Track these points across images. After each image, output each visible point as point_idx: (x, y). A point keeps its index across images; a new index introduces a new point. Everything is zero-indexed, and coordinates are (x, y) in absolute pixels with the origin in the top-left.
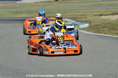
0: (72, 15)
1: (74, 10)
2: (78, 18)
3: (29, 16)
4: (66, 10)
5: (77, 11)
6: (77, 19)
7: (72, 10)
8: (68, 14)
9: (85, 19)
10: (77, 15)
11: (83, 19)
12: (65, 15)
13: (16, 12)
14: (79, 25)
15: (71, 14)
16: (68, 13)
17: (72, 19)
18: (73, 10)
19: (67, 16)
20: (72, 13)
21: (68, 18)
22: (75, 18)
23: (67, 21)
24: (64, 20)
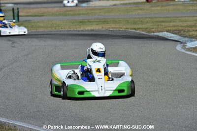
0: (175, 26)
1: (178, 17)
2: (185, 31)
3: (103, 28)
4: (164, 18)
5: (183, 18)
6: (182, 32)
7: (173, 17)
8: (167, 24)
9: (196, 33)
10: (183, 26)
11: (193, 33)
12: (161, 26)
13: (81, 22)
14: (185, 43)
15: (172, 24)
16: (167, 22)
17: (174, 33)
18: (176, 17)
19: (165, 28)
20: (174, 22)
21: (167, 31)
22: (180, 31)
23: (166, 36)
24: (160, 34)
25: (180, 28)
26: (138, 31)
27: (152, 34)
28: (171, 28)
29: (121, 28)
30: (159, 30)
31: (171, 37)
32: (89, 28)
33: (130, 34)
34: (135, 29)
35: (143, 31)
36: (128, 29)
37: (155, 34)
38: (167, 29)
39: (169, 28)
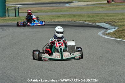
0: (111, 19)
2: (115, 22)
3: (65, 20)
6: (113, 23)
19: (104, 20)
24: (99, 24)
25: (114, 20)
26: (86, 22)
29: (77, 20)
32: (57, 20)
33: (81, 24)
34: (85, 21)
35: (90, 22)
36: (81, 21)
37: (96, 24)
39: (107, 20)
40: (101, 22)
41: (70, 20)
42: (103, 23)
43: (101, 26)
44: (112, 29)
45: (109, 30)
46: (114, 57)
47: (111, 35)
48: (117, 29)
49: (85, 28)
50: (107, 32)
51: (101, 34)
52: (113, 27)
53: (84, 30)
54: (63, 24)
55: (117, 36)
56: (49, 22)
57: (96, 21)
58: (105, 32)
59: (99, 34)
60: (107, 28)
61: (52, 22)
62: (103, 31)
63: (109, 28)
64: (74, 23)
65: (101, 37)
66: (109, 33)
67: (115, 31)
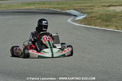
0: (80, 6)
2: (84, 9)
3: (35, 7)
6: (82, 10)
9: (90, 11)
11: (88, 10)
17: (76, 11)
21: (73, 10)
22: (81, 9)
23: (71, 13)
24: (68, 11)
25: (83, 7)
26: (55, 10)
27: (64, 11)
28: (77, 7)
29: (47, 7)
30: (70, 8)
31: (74, 13)
32: (27, 8)
33: (51, 11)
34: (55, 8)
35: (59, 9)
36: (51, 8)
37: (66, 11)
38: (74, 8)
39: (76, 8)
40: (70, 10)
41: (39, 7)
42: (72, 10)
43: (70, 13)
44: (81, 16)
45: (78, 17)
46: (83, 44)
47: (81, 21)
48: (86, 16)
49: (54, 15)
50: (76, 19)
51: (71, 21)
52: (82, 14)
53: (53, 17)
54: (33, 11)
55: (86, 23)
56: (19, 10)
57: (66, 8)
58: (74, 19)
59: (68, 20)
60: (76, 15)
61: (22, 9)
62: (72, 18)
63: (78, 15)
64: (44, 11)
65: (70, 24)
66: (78, 20)
67: (84, 18)
